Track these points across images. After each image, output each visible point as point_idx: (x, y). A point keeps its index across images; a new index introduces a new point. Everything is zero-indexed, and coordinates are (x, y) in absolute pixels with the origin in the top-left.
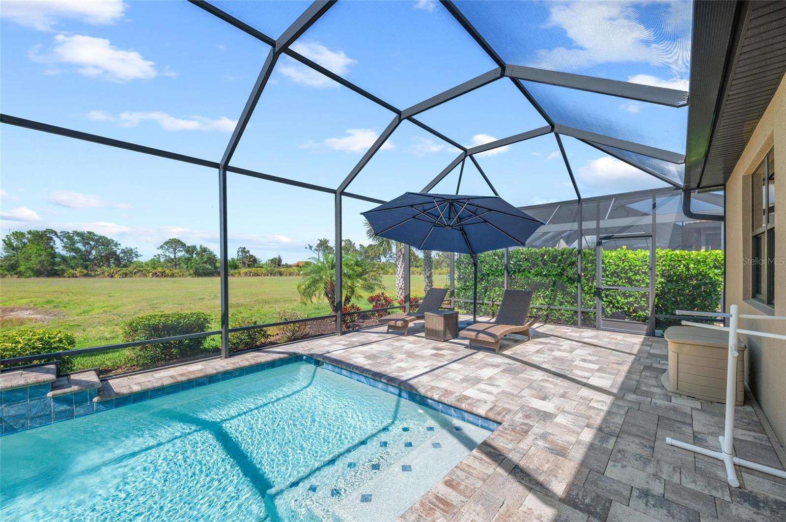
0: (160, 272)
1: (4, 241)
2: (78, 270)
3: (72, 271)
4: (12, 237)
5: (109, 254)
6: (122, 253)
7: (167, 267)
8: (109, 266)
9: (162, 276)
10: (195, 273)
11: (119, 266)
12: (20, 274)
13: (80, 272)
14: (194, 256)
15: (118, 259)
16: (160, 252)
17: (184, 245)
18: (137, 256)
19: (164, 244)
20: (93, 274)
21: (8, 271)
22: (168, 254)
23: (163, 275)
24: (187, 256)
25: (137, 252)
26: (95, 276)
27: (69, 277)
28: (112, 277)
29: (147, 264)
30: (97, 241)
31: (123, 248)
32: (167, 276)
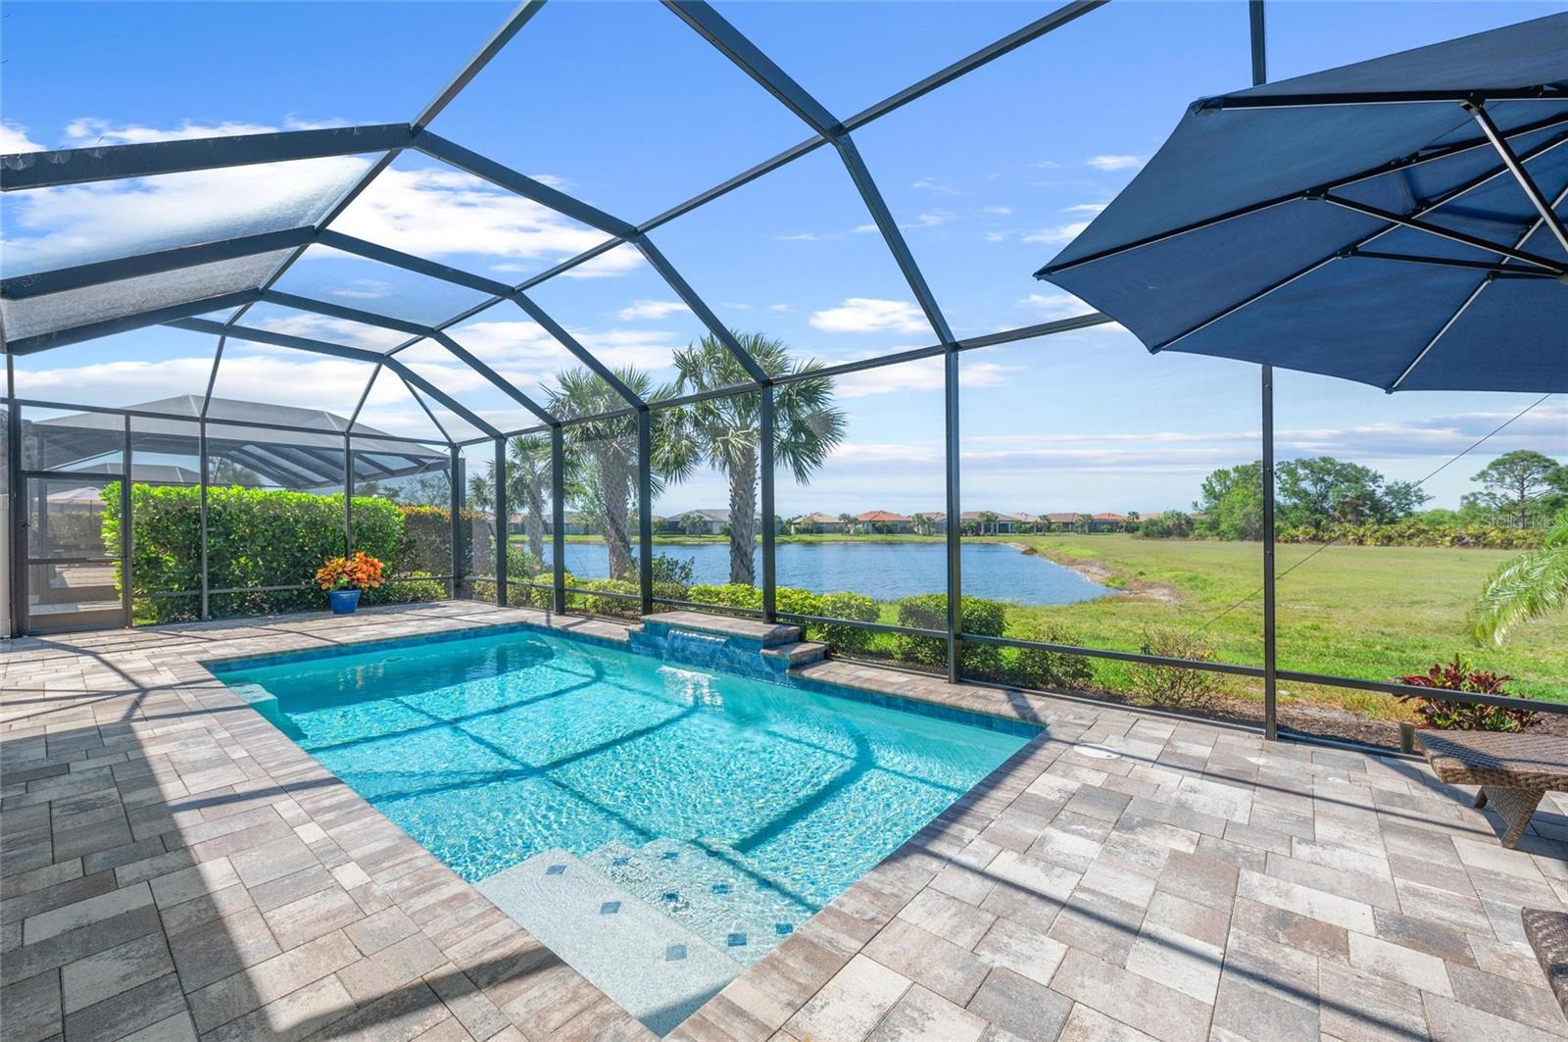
0: (1471, 535)
1: (1204, 486)
2: (1301, 528)
3: (1292, 532)
4: (1213, 480)
5: (1358, 498)
6: (1387, 494)
7: (1496, 523)
8: (1357, 522)
9: (1476, 544)
11: (1378, 522)
12: (1222, 536)
13: (1304, 533)
15: (1377, 507)
16: (1479, 486)
17: (1550, 465)
18: (1421, 499)
19: (1490, 468)
20: (1326, 538)
21: (1210, 530)
22: (1500, 491)
23: (1482, 542)
24: (1554, 493)
25: (1420, 490)
26: (1331, 540)
27: (1286, 542)
28: (1361, 542)
30: (1338, 473)
31: (1390, 483)
32: (1490, 545)
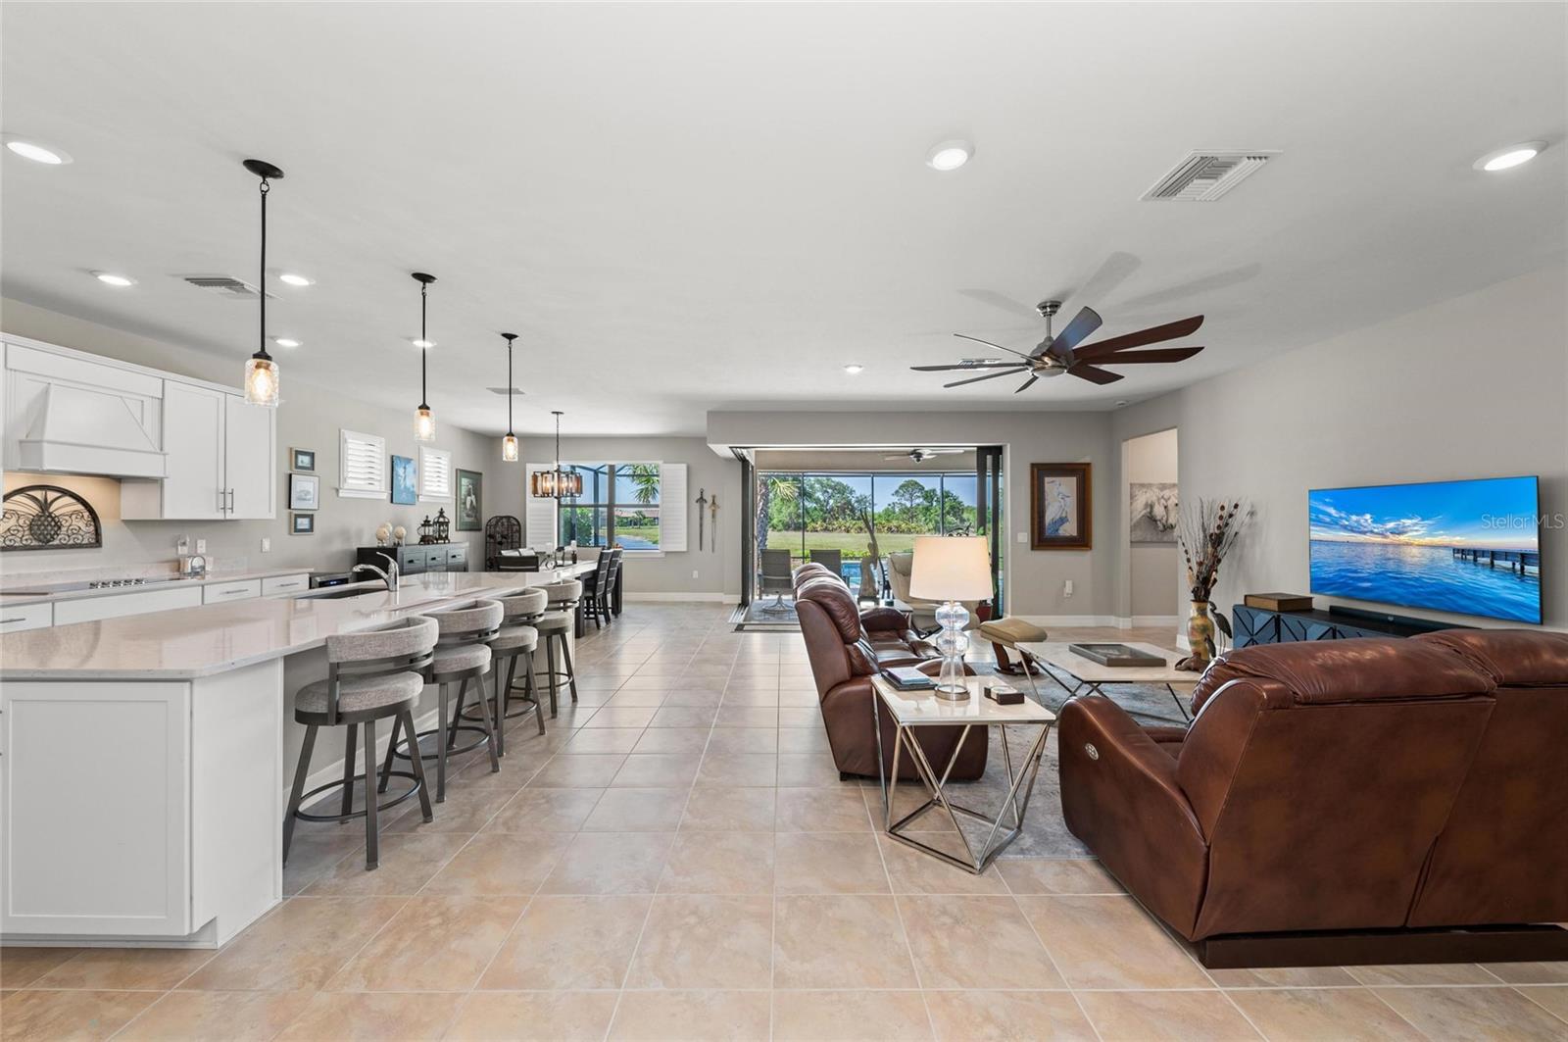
0: (895, 526)
2: (819, 523)
3: (814, 525)
5: (845, 504)
6: (856, 502)
7: (903, 520)
8: (844, 519)
10: (935, 528)
11: (853, 519)
13: (820, 525)
14: (935, 504)
15: (853, 509)
16: (895, 499)
17: (922, 489)
19: (898, 488)
22: (903, 502)
23: (899, 530)
24: (926, 504)
28: (848, 532)
29: (880, 516)
31: (858, 495)
32: (903, 532)
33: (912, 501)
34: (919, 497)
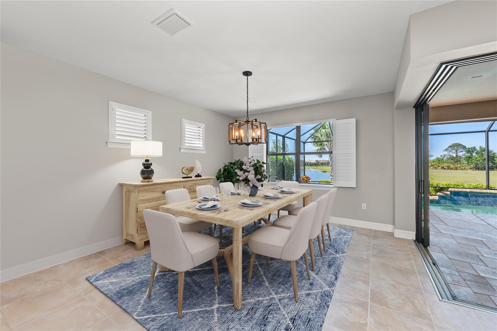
0: (446, 166)
9: (448, 169)
14: (474, 154)
17: (464, 147)
19: (448, 148)
22: (451, 154)
29: (434, 161)
33: (457, 154)
34: (462, 151)
